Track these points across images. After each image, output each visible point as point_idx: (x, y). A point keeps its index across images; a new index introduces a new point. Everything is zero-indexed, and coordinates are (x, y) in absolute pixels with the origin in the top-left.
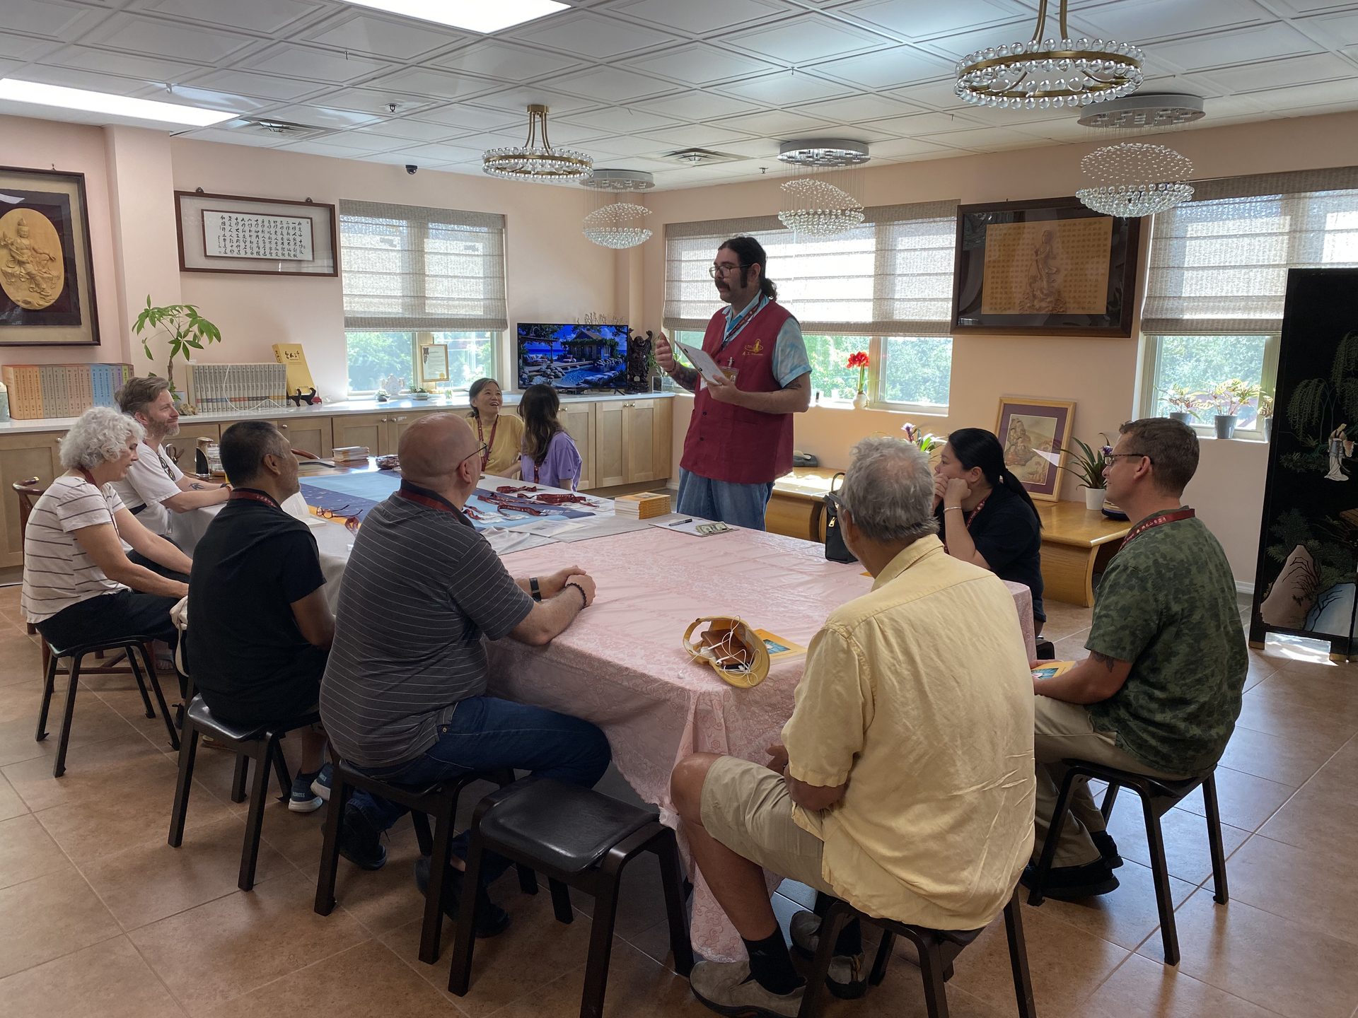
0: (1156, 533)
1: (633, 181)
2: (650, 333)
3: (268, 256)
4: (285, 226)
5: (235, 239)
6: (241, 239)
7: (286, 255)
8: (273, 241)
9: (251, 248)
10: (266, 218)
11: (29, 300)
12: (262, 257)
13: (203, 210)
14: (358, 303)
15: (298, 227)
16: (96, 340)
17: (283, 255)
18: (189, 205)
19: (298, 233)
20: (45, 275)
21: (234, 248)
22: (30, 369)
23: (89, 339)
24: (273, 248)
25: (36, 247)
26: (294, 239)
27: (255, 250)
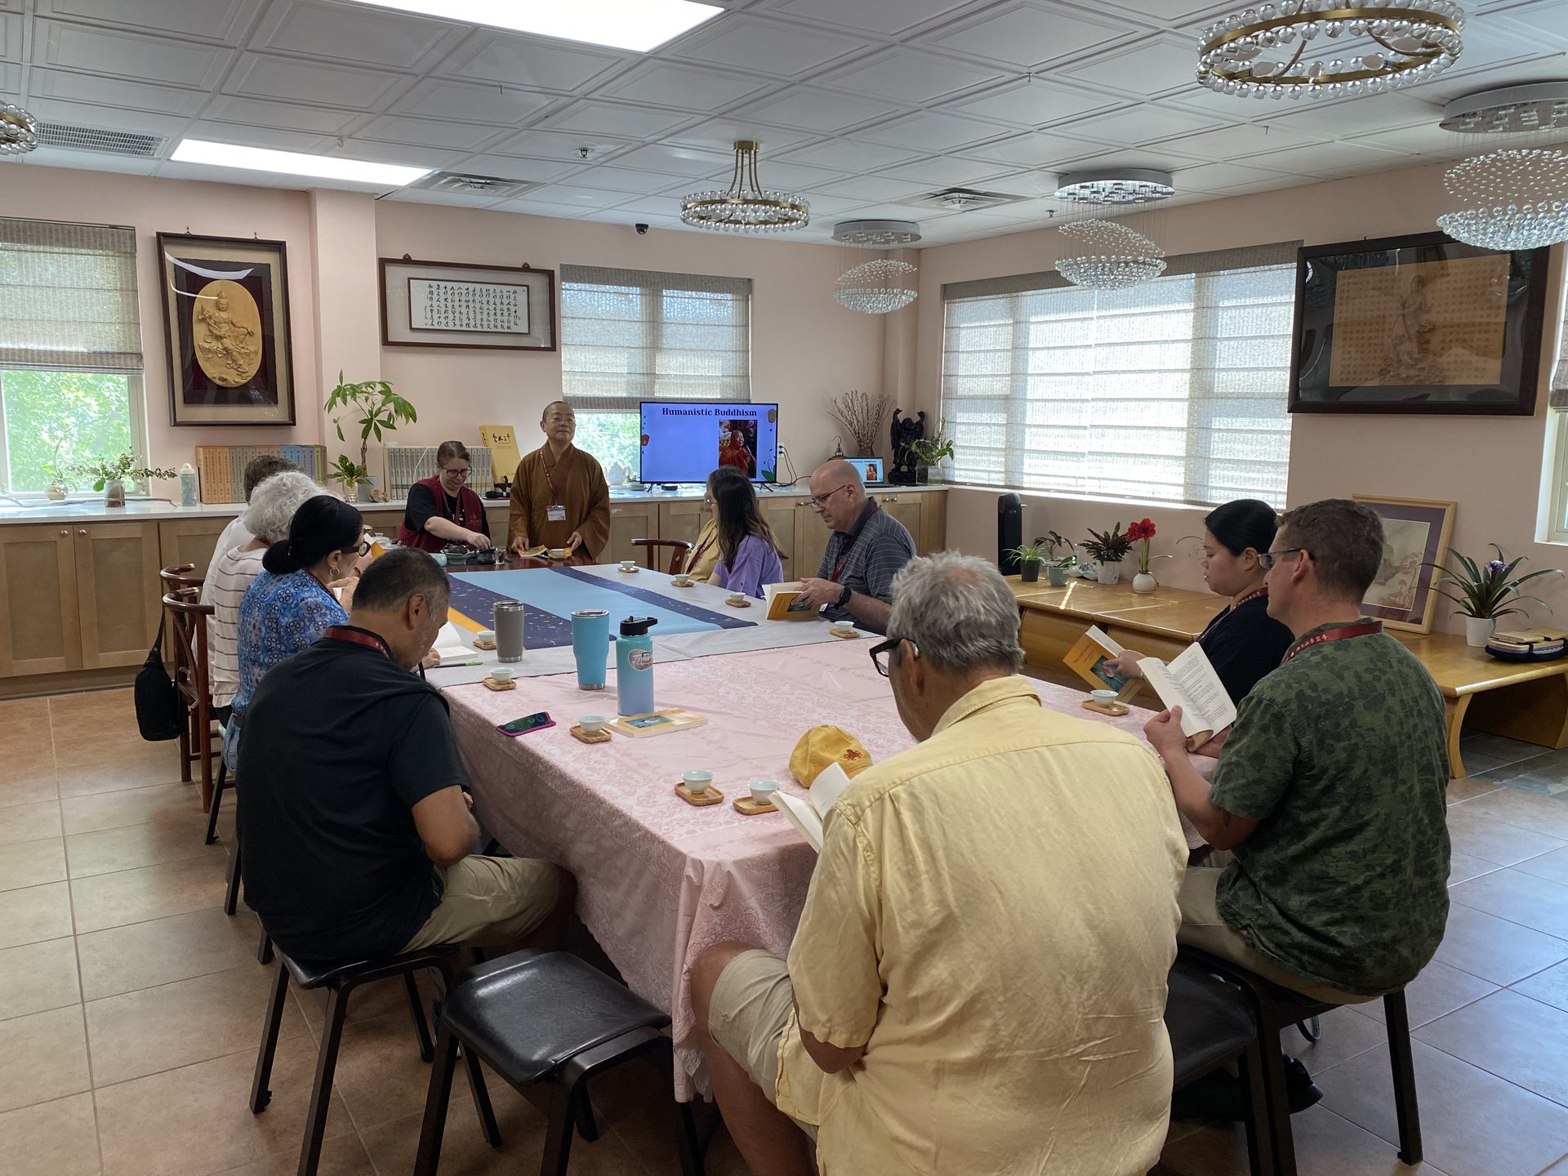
0: (1312, 655)
1: (893, 233)
2: (922, 414)
3: (479, 329)
4: (498, 295)
5: (443, 309)
6: (450, 309)
7: (499, 327)
8: (485, 312)
9: (461, 320)
10: (478, 287)
11: (225, 376)
12: (472, 329)
13: (409, 279)
14: (579, 380)
15: (512, 296)
16: (292, 422)
17: (496, 327)
18: (396, 274)
19: (513, 302)
20: (243, 350)
21: (442, 320)
22: (219, 450)
23: (285, 418)
24: (485, 320)
25: (234, 321)
26: (508, 309)
27: (465, 321)
